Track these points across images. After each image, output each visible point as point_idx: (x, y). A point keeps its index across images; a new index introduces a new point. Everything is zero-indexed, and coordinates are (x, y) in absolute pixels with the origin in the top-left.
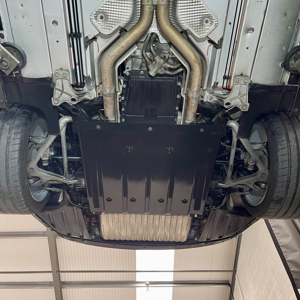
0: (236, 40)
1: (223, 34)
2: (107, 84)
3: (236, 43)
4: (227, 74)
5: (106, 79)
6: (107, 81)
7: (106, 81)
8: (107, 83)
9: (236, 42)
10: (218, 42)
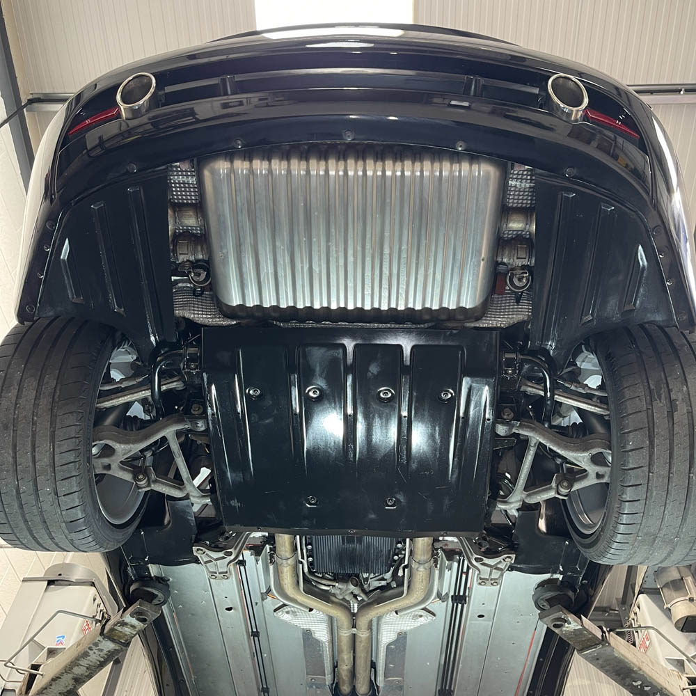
2: (421, 576)
4: (242, 567)
6: (420, 579)
10: (267, 598)
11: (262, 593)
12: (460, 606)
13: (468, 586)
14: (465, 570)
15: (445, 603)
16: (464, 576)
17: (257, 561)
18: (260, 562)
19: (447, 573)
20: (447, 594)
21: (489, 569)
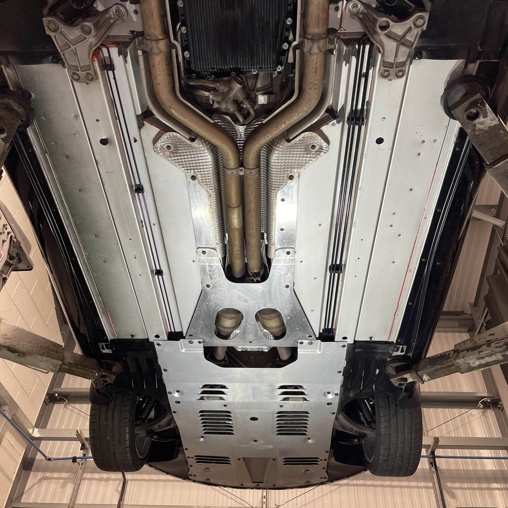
0: (118, 120)
1: (141, 133)
2: (315, 62)
3: (116, 116)
4: (110, 73)
5: (316, 72)
6: (314, 69)
7: (316, 68)
8: (314, 66)
9: (116, 118)
10: (144, 124)
11: (138, 116)
12: (357, 127)
13: (367, 99)
14: (364, 70)
15: (341, 123)
16: (363, 80)
17: (125, 57)
18: (129, 59)
19: (345, 68)
20: (343, 108)
21: (394, 44)
